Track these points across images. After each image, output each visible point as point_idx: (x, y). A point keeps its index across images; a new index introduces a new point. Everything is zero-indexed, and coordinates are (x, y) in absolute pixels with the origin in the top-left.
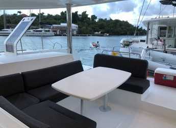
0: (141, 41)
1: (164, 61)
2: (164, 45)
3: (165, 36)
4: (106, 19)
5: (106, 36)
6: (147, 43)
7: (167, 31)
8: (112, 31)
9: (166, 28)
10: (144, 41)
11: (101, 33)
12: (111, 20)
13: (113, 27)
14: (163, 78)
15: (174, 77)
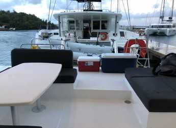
0: (55, 34)
1: (80, 50)
2: (75, 36)
3: (74, 29)
4: (9, 11)
5: (12, 30)
6: (60, 36)
7: (75, 24)
8: (18, 24)
9: (74, 21)
10: (57, 34)
11: (5, 27)
12: (15, 13)
13: (19, 20)
14: (85, 65)
15: (94, 62)
